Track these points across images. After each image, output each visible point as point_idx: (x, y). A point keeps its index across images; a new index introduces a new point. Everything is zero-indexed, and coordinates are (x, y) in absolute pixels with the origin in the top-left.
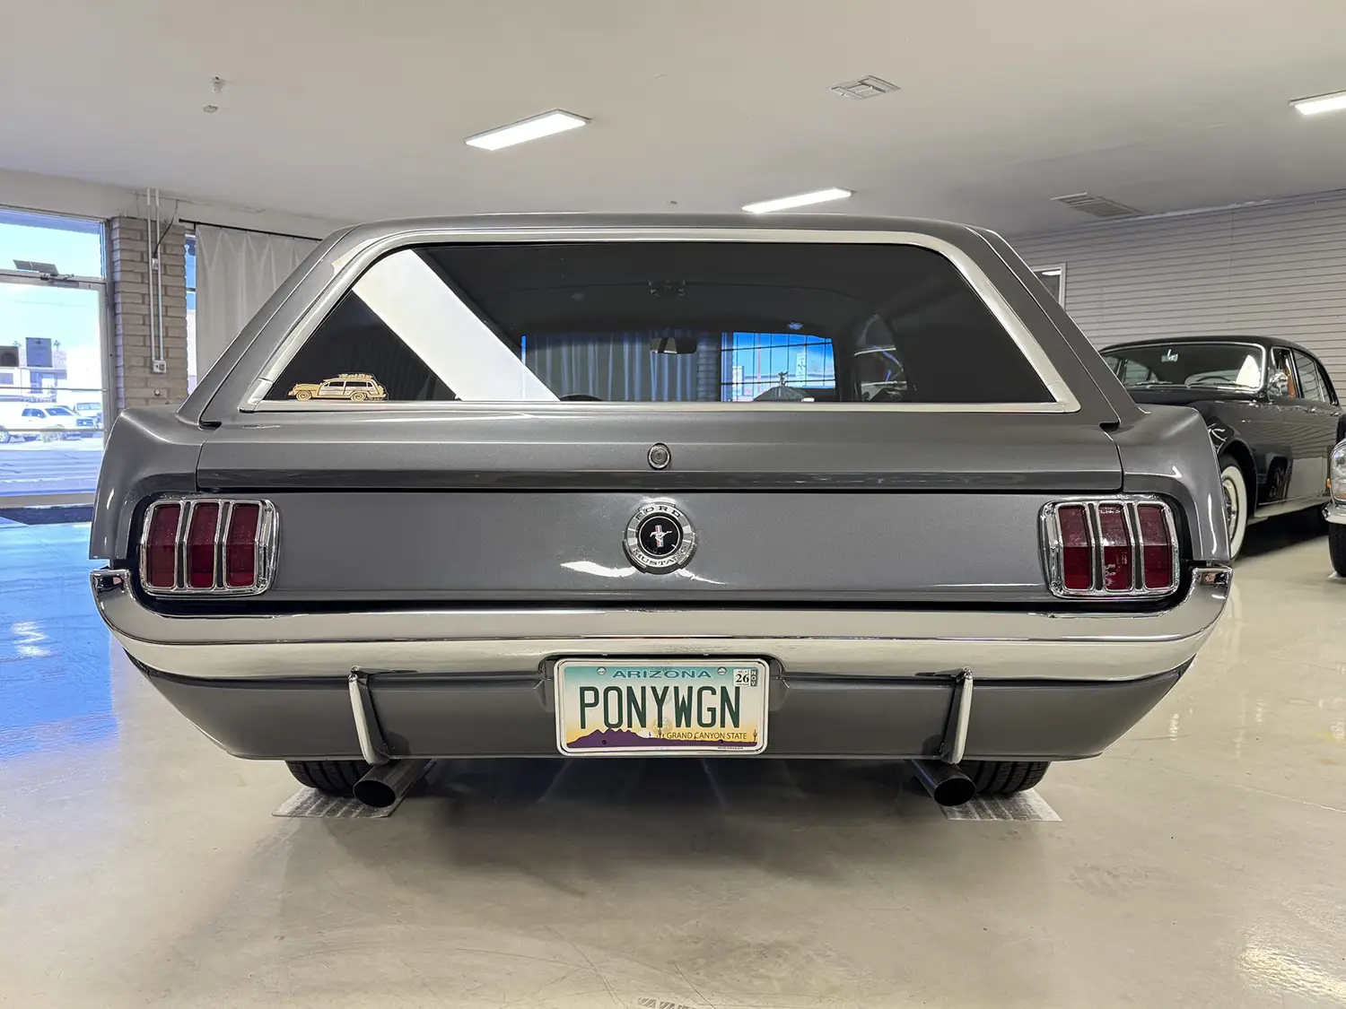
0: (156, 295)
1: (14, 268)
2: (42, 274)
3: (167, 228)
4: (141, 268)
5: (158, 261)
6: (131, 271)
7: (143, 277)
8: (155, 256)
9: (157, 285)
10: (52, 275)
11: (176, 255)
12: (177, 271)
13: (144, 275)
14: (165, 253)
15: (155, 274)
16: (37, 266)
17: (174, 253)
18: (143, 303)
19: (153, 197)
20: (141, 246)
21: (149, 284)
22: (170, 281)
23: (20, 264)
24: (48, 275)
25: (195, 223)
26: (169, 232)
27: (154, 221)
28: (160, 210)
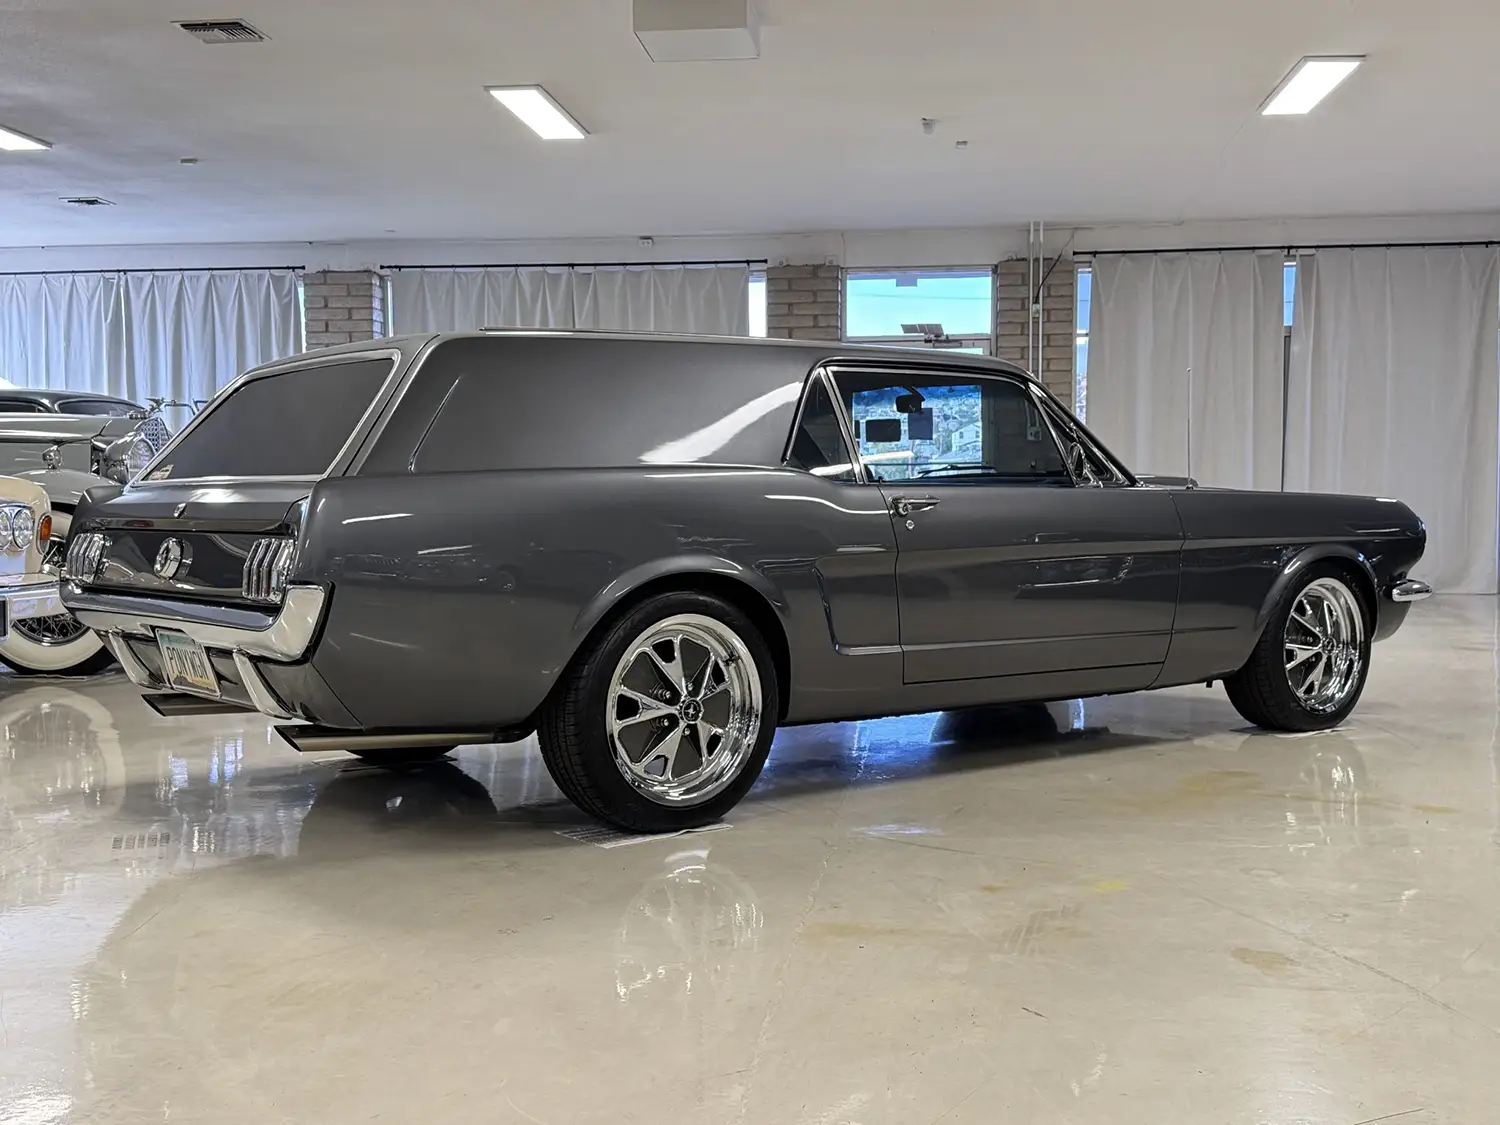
0: (1036, 348)
1: (900, 333)
2: (926, 337)
3: (1052, 264)
4: (1020, 317)
5: (1040, 306)
6: (1010, 323)
7: (1023, 328)
8: (1036, 301)
9: (1038, 335)
10: (937, 336)
11: (1062, 296)
12: (1062, 316)
13: (1024, 325)
14: (1049, 296)
15: (1036, 322)
16: (922, 328)
17: (1060, 294)
18: (1022, 358)
19: (1037, 230)
20: (1021, 292)
21: (1028, 335)
22: (1052, 329)
23: (908, 328)
24: (932, 337)
25: (1094, 253)
26: (1054, 270)
27: (1037, 260)
28: (1045, 245)
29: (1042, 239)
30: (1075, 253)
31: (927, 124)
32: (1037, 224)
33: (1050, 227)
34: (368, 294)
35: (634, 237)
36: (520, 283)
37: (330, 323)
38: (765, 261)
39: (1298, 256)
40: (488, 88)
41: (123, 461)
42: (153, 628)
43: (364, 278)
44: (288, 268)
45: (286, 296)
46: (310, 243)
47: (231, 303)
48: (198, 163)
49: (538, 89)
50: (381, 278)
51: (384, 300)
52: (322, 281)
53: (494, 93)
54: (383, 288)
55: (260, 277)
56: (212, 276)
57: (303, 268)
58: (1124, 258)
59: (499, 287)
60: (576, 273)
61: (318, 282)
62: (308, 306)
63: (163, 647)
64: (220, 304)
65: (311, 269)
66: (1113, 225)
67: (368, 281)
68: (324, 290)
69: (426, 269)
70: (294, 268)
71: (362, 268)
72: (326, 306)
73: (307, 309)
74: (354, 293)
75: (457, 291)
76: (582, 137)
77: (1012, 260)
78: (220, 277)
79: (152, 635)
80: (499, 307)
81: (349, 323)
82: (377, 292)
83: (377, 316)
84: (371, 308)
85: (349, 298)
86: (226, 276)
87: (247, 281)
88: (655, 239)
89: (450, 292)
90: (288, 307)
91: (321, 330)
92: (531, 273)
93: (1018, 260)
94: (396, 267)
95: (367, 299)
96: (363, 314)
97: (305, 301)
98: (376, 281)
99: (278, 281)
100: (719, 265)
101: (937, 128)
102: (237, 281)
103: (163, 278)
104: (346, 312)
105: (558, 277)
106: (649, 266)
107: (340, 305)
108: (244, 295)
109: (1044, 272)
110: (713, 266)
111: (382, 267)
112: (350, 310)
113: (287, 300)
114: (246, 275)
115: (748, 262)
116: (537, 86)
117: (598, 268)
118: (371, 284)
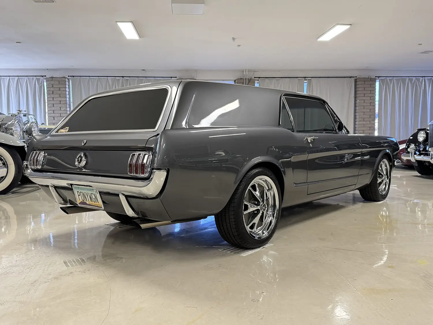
25: (259, 78)
26: (250, 81)
27: (246, 79)
28: (248, 75)
29: (247, 74)
30: (255, 77)
31: (234, 39)
32: (246, 70)
33: (249, 71)
34: (65, 83)
35: (140, 70)
36: (108, 82)
37: (54, 92)
38: (176, 77)
39: (307, 80)
40: (117, 22)
41: (12, 129)
42: (71, 185)
43: (64, 79)
44: (41, 76)
45: (41, 84)
46: (47, 69)
47: (24, 85)
48: (21, 43)
49: (131, 23)
50: (68, 79)
51: (69, 85)
52: (51, 80)
53: (119, 24)
54: (69, 82)
55: (33, 79)
56: (18, 78)
57: (46, 76)
58: (267, 79)
59: (103, 82)
60: (124, 79)
61: (50, 80)
62: (47, 87)
63: (75, 191)
64: (21, 86)
65: (48, 76)
66: (264, 71)
67: (64, 80)
68: (52, 82)
69: (81, 77)
70: (43, 76)
71: (62, 77)
72: (53, 87)
73: (47, 88)
74: (61, 83)
75: (91, 83)
76: (138, 39)
77: (239, 79)
78: (21, 78)
79: (71, 187)
80: (102, 87)
81: (60, 92)
82: (67, 83)
83: (67, 90)
84: (66, 87)
85: (59, 85)
86: (23, 78)
87: (29, 79)
88: (146, 71)
89: (88, 83)
90: (41, 87)
91: (51, 93)
92: (112, 79)
93: (240, 79)
94: (73, 76)
95: (65, 85)
96: (63, 89)
97: (46, 85)
98: (67, 80)
99: (38, 80)
100: (164, 78)
101: (236, 40)
102: (26, 80)
103: (3, 78)
104: (59, 88)
105: (119, 80)
106: (145, 78)
107: (57, 87)
108: (28, 83)
109: (248, 82)
110: (162, 78)
111: (68, 76)
112: (60, 88)
113: (40, 85)
114: (29, 78)
115: (171, 77)
116: (131, 22)
117: (131, 78)
118: (66, 81)
